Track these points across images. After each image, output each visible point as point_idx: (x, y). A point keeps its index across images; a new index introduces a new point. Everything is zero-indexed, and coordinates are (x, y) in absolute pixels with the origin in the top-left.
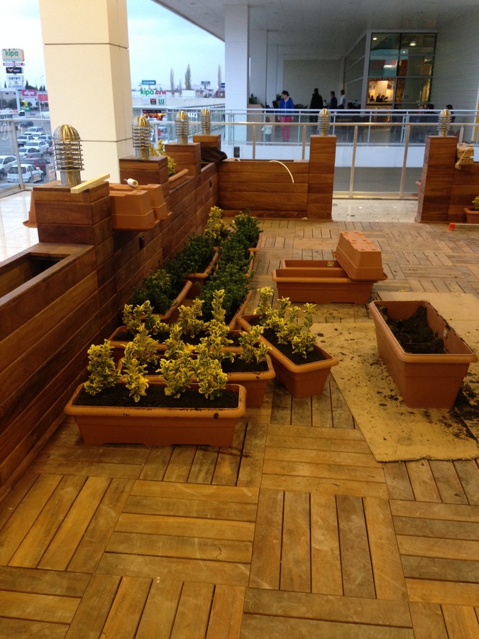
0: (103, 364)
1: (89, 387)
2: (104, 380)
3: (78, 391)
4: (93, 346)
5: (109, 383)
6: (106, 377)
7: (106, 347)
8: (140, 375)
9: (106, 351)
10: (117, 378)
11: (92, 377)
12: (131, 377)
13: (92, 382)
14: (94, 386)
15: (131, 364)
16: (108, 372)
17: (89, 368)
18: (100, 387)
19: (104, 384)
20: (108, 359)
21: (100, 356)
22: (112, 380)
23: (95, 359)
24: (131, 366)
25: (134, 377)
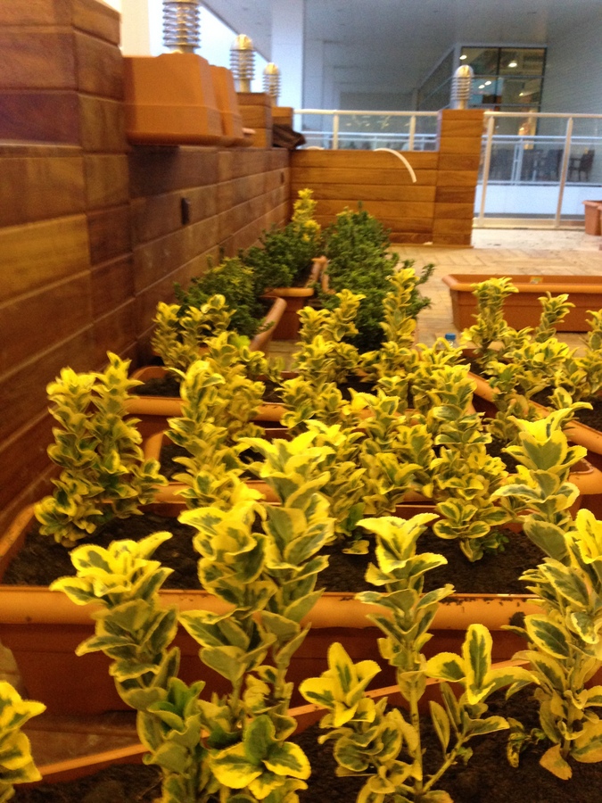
0: (104, 439)
1: (55, 517)
2: (105, 494)
3: (15, 531)
4: (67, 374)
5: (122, 503)
6: (111, 481)
7: (113, 379)
8: (233, 475)
9: (114, 392)
10: (148, 486)
11: (65, 481)
12: (203, 483)
13: (62, 499)
14: (71, 511)
15: (200, 435)
16: (118, 466)
17: (52, 451)
18: (91, 519)
19: (106, 508)
20: (121, 424)
21: (92, 408)
22: (134, 493)
23: (76, 417)
24: (201, 442)
25: (215, 484)
